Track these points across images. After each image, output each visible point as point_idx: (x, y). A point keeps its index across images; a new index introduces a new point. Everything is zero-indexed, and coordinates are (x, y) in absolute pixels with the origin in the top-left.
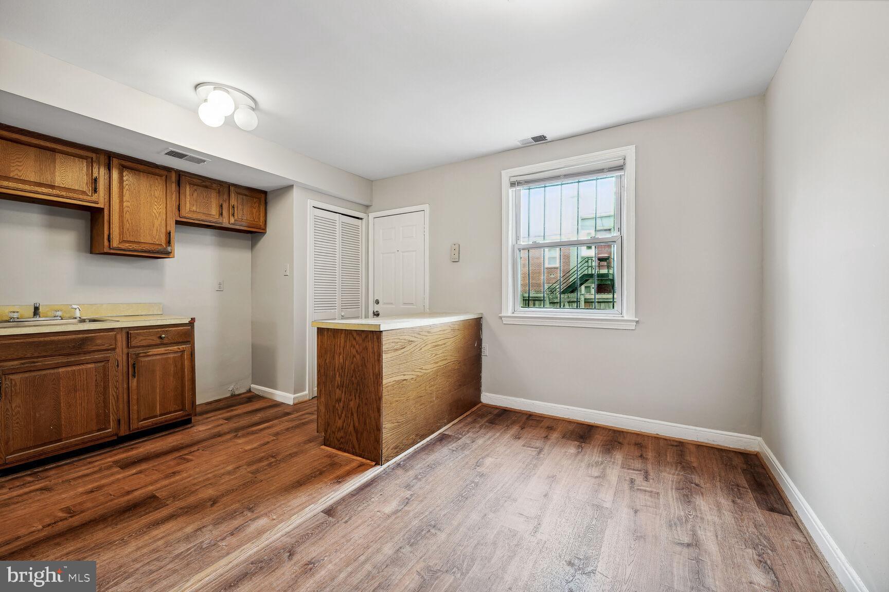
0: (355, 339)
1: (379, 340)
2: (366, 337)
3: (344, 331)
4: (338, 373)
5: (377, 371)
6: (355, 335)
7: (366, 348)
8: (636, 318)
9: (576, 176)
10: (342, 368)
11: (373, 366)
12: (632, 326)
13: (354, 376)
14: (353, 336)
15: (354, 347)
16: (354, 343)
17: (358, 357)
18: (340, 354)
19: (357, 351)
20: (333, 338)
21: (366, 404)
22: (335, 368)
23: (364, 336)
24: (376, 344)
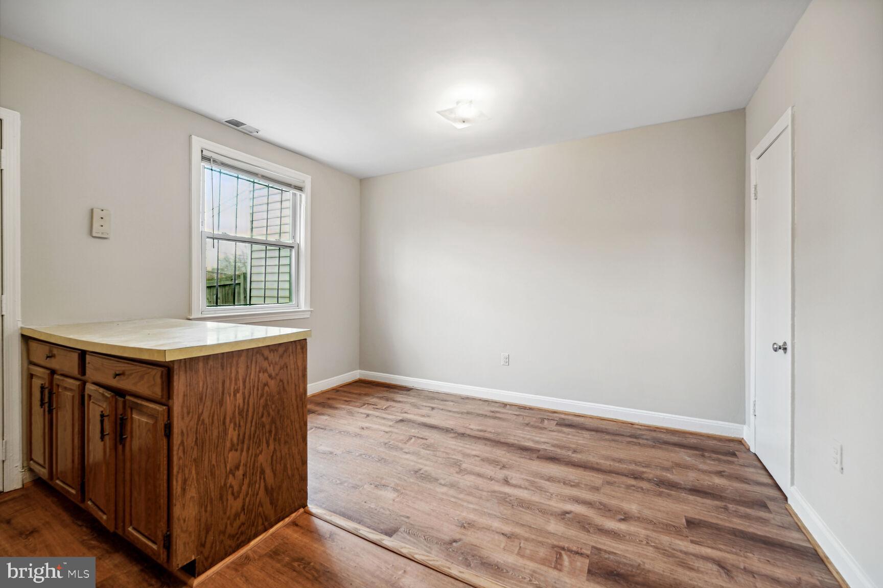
0: (266, 359)
1: (304, 350)
2: (285, 351)
3: (244, 354)
4: (232, 425)
5: (301, 390)
6: (266, 353)
7: (286, 366)
8: (311, 307)
9: (268, 180)
10: (240, 413)
11: (296, 386)
12: (307, 315)
13: (266, 414)
14: (263, 355)
15: (265, 371)
16: (265, 364)
17: (272, 383)
18: (236, 391)
19: (270, 376)
20: (220, 370)
21: (286, 442)
22: (225, 418)
23: (281, 350)
24: (300, 356)
